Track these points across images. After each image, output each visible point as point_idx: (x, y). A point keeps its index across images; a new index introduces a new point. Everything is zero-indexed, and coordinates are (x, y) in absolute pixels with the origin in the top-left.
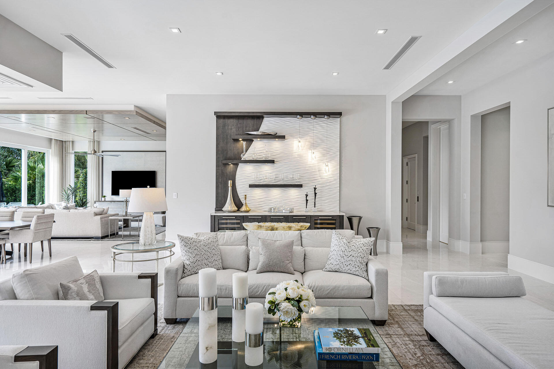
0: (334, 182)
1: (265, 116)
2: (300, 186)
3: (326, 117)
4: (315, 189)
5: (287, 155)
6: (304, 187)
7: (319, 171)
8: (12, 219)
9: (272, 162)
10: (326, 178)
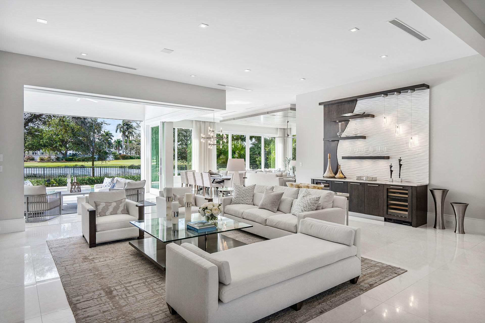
0: (422, 154)
1: (358, 99)
2: (388, 158)
3: (409, 91)
4: (400, 160)
5: (376, 131)
6: (392, 158)
7: (407, 143)
8: (226, 175)
9: (364, 137)
10: (414, 149)
